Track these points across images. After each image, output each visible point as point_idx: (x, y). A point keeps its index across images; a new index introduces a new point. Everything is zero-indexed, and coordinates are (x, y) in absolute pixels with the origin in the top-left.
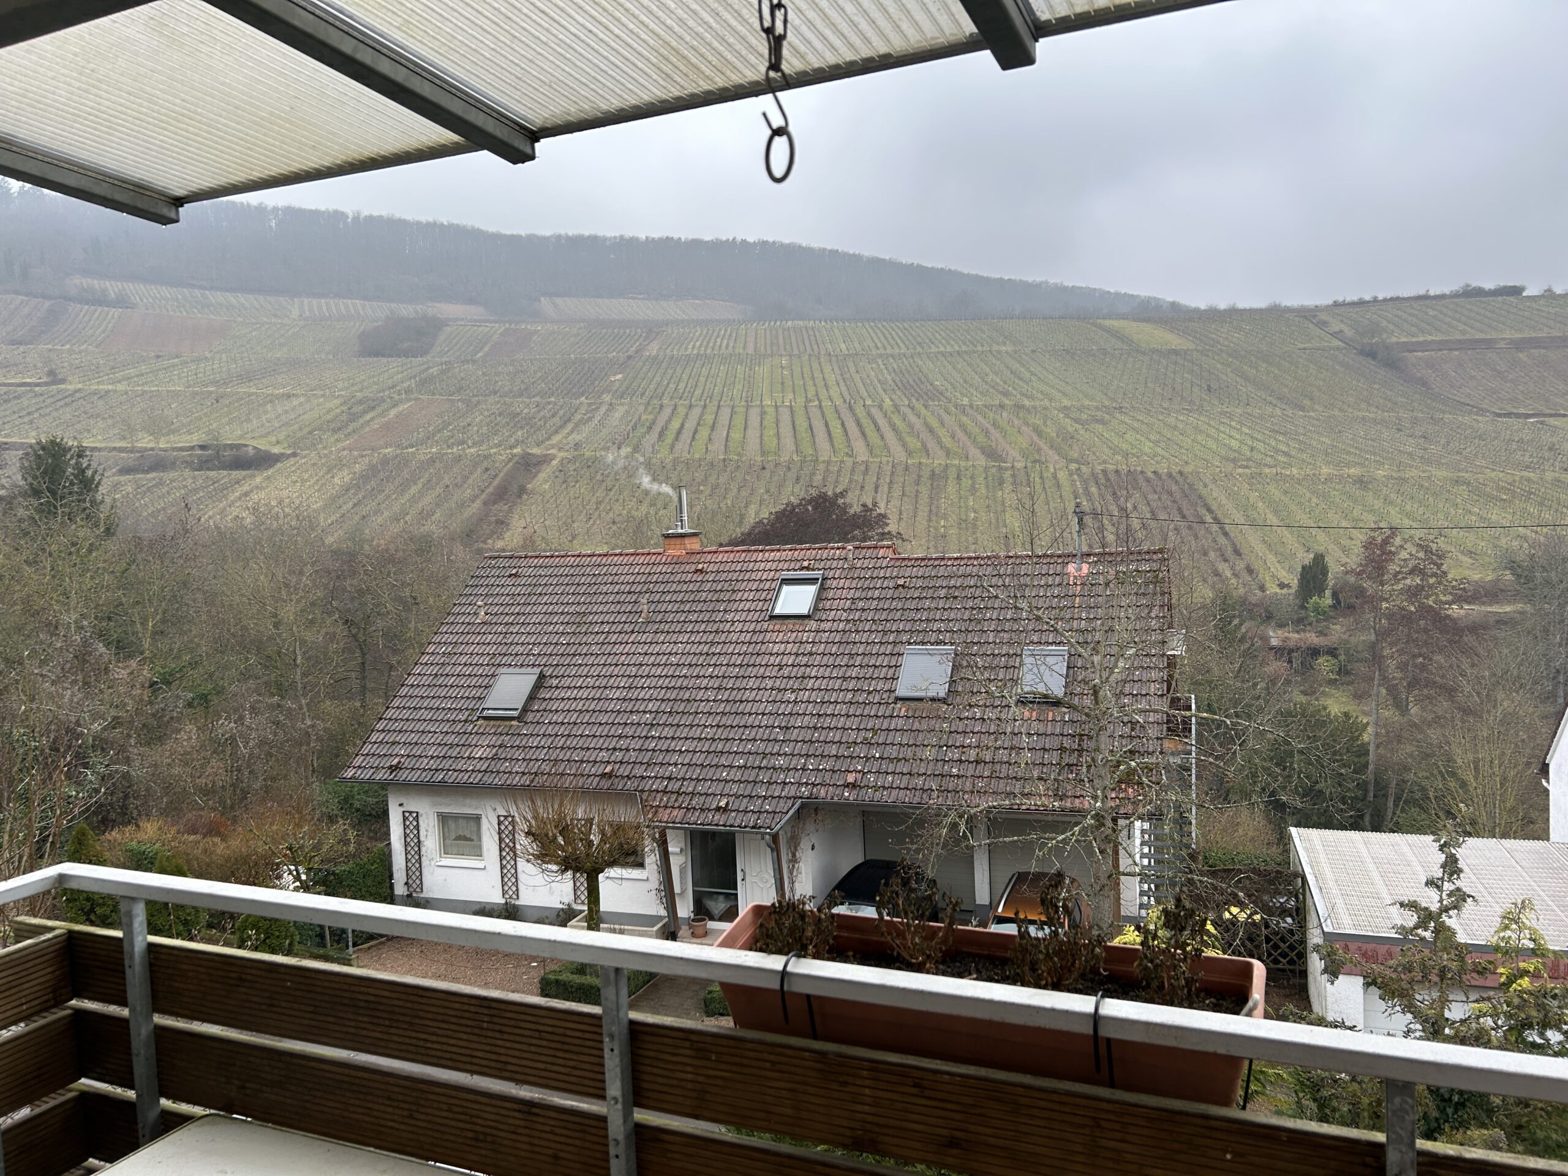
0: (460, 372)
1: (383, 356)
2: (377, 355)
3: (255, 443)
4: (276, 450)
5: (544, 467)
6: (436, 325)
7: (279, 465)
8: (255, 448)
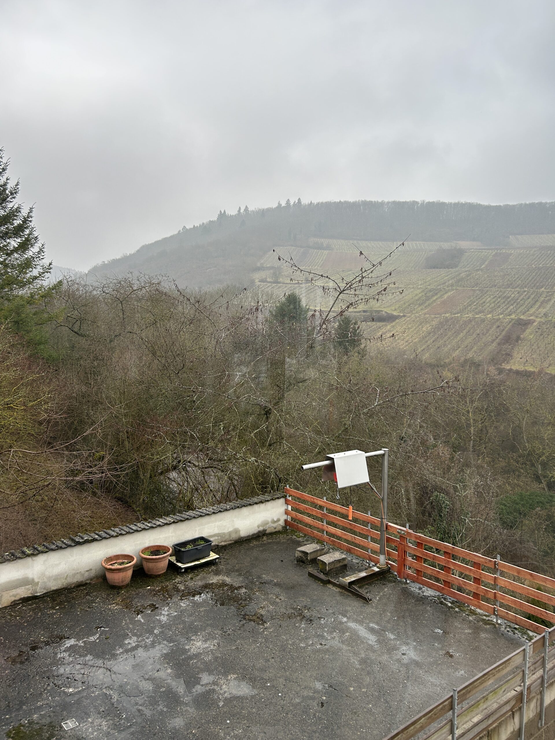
0: (476, 275)
1: (437, 268)
2: (434, 268)
3: (385, 310)
4: (395, 313)
5: (529, 326)
6: (461, 252)
7: (397, 321)
8: (386, 312)
